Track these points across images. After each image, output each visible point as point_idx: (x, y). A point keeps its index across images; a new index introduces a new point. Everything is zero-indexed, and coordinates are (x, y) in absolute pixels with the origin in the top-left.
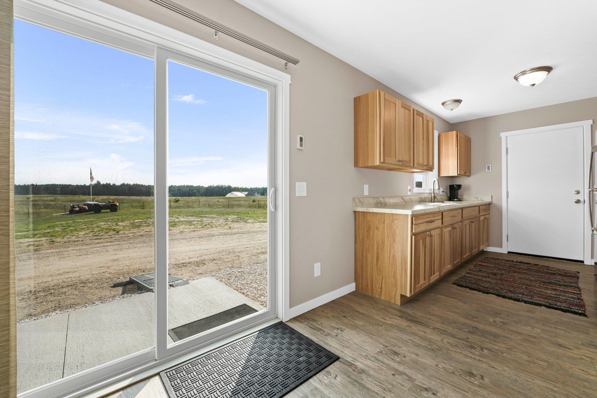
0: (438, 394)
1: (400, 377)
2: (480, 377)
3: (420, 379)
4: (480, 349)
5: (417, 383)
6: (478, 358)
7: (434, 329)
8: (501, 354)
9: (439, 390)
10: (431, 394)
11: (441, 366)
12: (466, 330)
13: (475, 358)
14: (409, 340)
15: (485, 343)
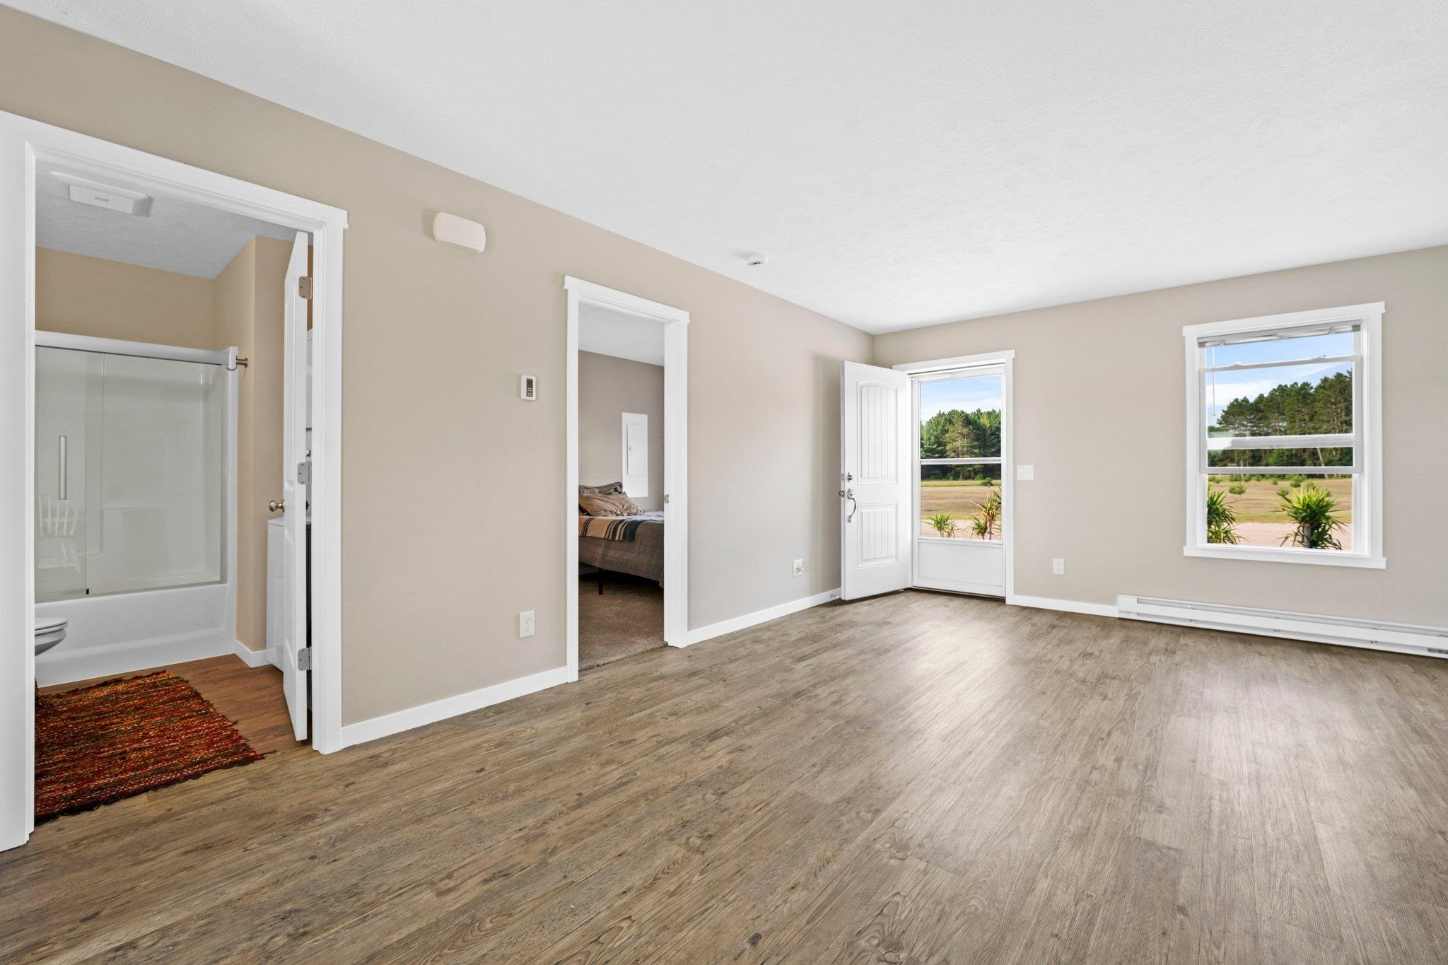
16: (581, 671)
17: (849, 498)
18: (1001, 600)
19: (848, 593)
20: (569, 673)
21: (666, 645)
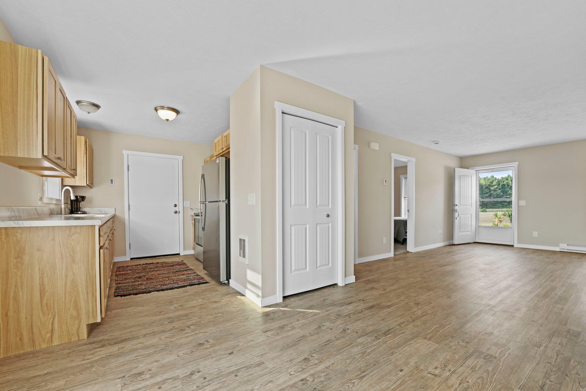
0: (200, 370)
1: (166, 384)
2: (206, 342)
3: (180, 372)
4: (188, 328)
5: (182, 376)
6: (193, 333)
7: (145, 336)
8: (200, 323)
9: (198, 368)
10: (198, 374)
11: (181, 354)
12: (166, 323)
13: (192, 335)
14: (136, 357)
15: (186, 323)
16: (394, 255)
17: (456, 212)
18: (513, 246)
19: (456, 242)
20: (391, 254)
21: (408, 252)
